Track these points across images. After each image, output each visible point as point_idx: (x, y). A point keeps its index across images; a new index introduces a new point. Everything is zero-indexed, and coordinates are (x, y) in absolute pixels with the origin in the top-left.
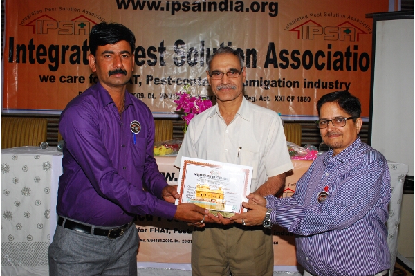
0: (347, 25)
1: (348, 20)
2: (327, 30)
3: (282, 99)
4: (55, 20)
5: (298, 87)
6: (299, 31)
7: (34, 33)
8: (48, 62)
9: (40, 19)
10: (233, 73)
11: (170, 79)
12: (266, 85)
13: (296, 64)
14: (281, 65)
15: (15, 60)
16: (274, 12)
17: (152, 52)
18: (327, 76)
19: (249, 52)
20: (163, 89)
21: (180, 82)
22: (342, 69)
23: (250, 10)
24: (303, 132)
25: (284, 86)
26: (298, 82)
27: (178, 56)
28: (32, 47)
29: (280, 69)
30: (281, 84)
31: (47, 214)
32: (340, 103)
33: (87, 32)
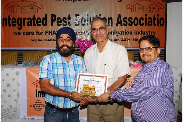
0: (154, 5)
1: (154, 3)
2: (144, 7)
3: (125, 40)
4: (19, 6)
5: (132, 34)
6: (132, 9)
7: (10, 12)
8: (17, 26)
9: (13, 6)
10: (102, 29)
12: (117, 34)
13: (131, 24)
14: (124, 24)
15: (2, 25)
17: (65, 20)
18: (145, 29)
19: (109, 19)
21: (78, 33)
22: (152, 26)
24: (134, 55)
26: (132, 32)
27: (77, 21)
28: (9, 19)
29: (123, 26)
30: (124, 33)
31: (18, 95)
32: (149, 40)
33: (35, 11)
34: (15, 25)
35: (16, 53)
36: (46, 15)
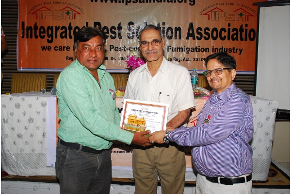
0: (240, 11)
1: (242, 7)
2: (227, 14)
3: (198, 60)
4: (50, 10)
5: (208, 52)
6: (209, 15)
7: (37, 18)
8: (46, 37)
9: (41, 9)
11: (125, 47)
12: (188, 50)
13: (207, 36)
14: (197, 37)
15: (26, 36)
17: (113, 30)
19: (176, 29)
20: (120, 54)
21: (131, 49)
22: (237, 40)
23: (177, 1)
25: (199, 52)
26: (208, 49)
28: (36, 28)
29: (196, 40)
30: (198, 50)
31: (44, 135)
32: (218, 59)
33: (71, 18)
34: (44, 37)
36: (87, 23)
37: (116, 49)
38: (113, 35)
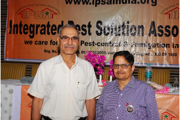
3: (159, 54)
4: (33, 11)
5: (169, 47)
6: (170, 14)
7: (22, 18)
8: (29, 33)
9: (26, 10)
11: (93, 43)
12: (150, 46)
13: (168, 34)
14: (159, 34)
15: (12, 32)
16: (155, 4)
17: (84, 27)
19: (139, 27)
20: (89, 48)
21: (99, 44)
24: (171, 74)
25: (160, 47)
26: (169, 44)
27: (98, 30)
28: (21, 25)
29: (158, 37)
31: (10, 118)
33: (50, 17)
34: (27, 33)
35: (25, 66)
36: (62, 22)
37: (86, 44)
38: (84, 32)
